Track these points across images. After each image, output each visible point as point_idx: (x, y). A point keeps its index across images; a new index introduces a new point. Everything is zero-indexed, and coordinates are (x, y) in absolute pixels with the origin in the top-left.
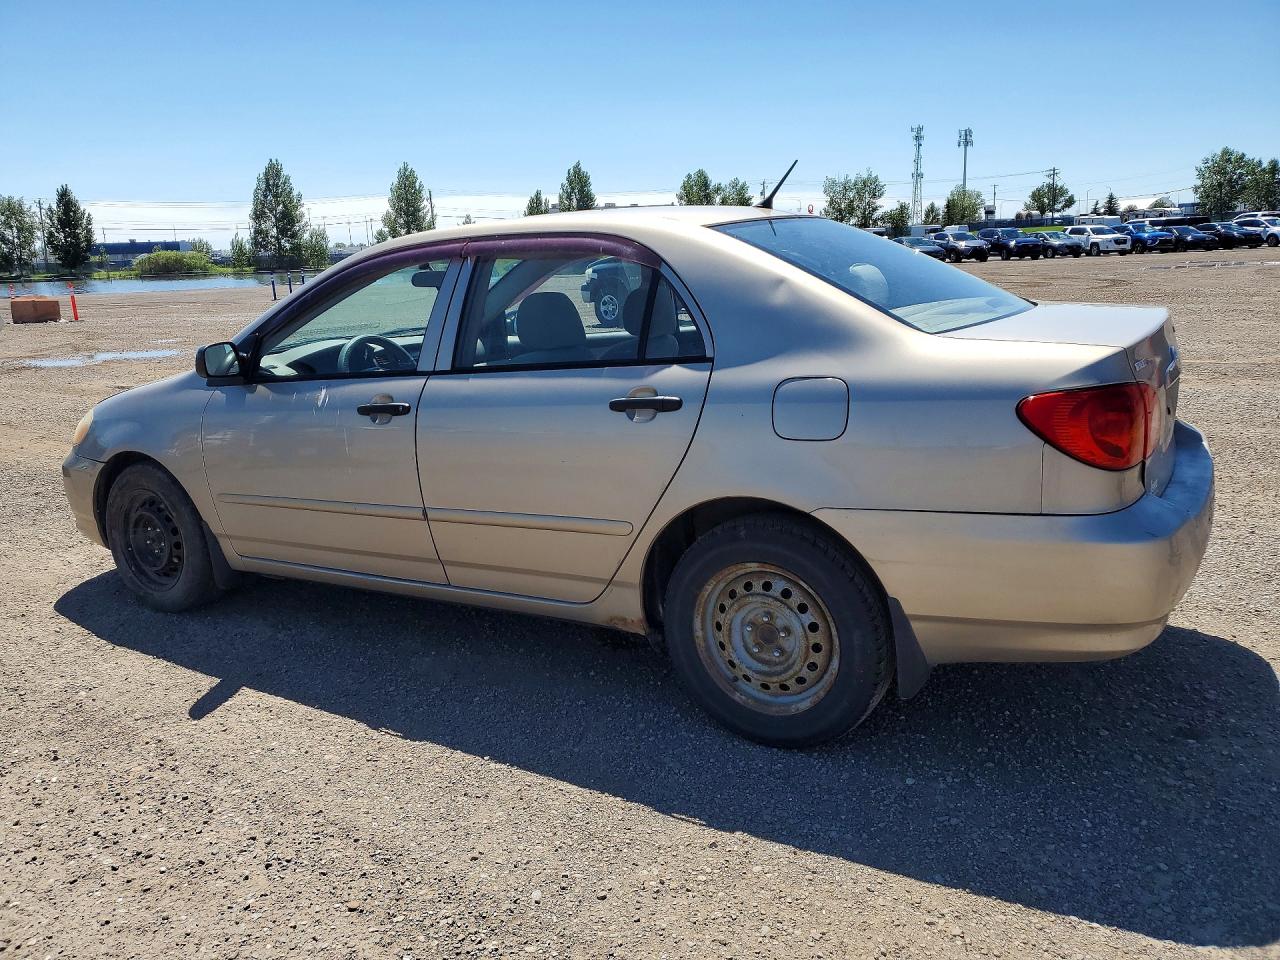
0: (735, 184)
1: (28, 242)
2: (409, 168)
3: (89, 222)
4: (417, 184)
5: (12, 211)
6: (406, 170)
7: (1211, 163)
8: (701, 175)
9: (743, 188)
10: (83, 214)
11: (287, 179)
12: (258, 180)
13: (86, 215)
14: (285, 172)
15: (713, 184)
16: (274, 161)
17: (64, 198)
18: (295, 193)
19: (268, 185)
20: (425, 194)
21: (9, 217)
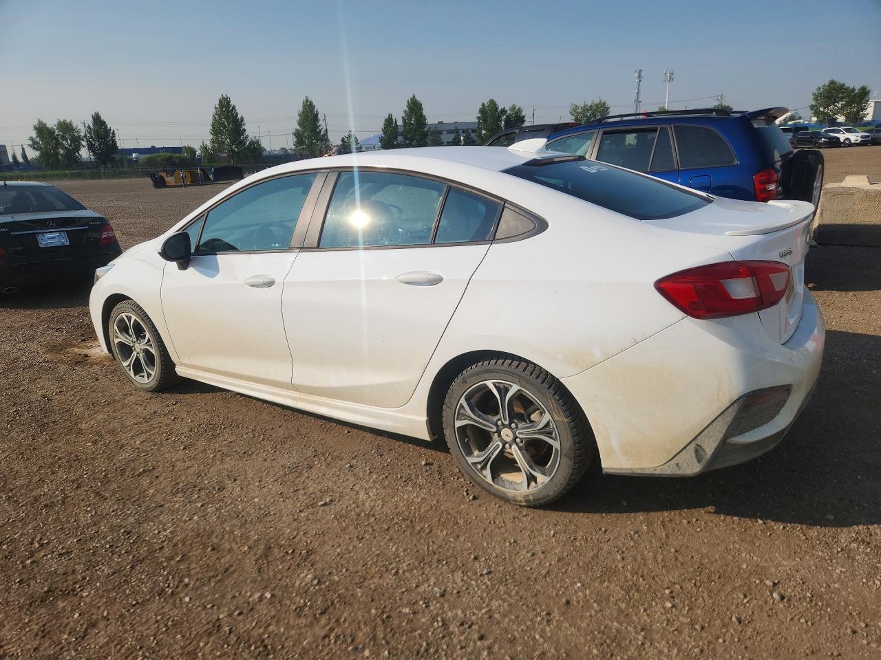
0: (514, 107)
1: (77, 149)
2: (309, 100)
3: (113, 134)
4: (315, 110)
5: (66, 127)
6: (307, 100)
7: (821, 90)
8: (492, 102)
9: (519, 109)
10: (110, 130)
11: (234, 108)
12: (215, 108)
14: (232, 103)
15: (500, 108)
16: (224, 96)
17: (97, 119)
18: (239, 116)
19: (222, 111)
20: (319, 116)
21: (64, 132)
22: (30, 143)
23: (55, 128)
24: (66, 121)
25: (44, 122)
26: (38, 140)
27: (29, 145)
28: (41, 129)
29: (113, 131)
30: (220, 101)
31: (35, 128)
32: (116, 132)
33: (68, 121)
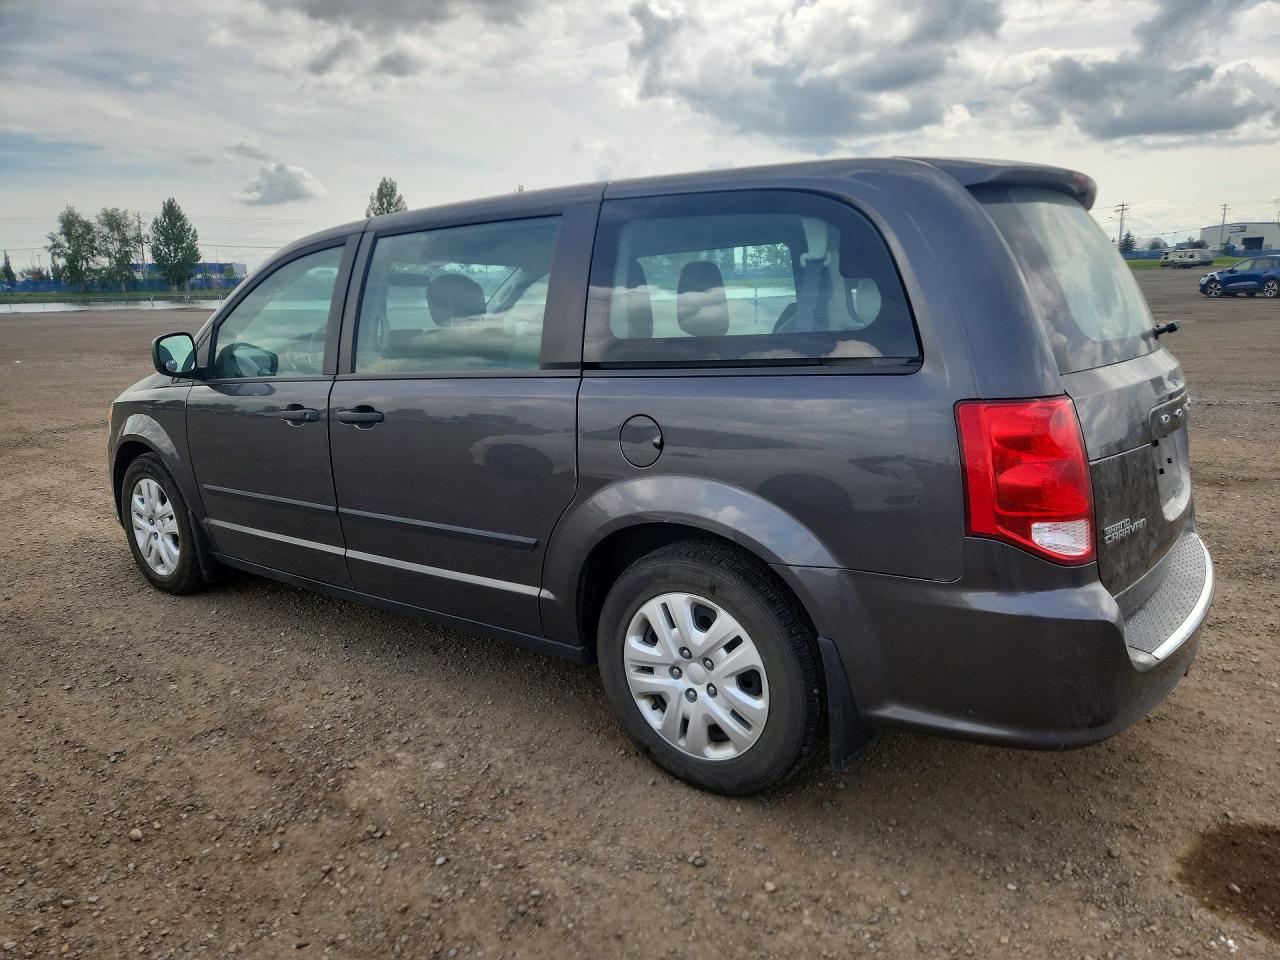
3: (195, 236)
5: (114, 221)
10: (189, 230)
11: (399, 200)
12: (371, 198)
13: (192, 231)
14: (398, 194)
16: (387, 179)
17: (171, 211)
19: (382, 205)
21: (112, 230)
22: (50, 243)
23: (93, 221)
24: (117, 210)
25: (77, 211)
26: (62, 239)
27: (46, 247)
28: (69, 223)
29: (195, 231)
30: (380, 190)
31: (62, 221)
32: (198, 233)
33: (121, 211)
